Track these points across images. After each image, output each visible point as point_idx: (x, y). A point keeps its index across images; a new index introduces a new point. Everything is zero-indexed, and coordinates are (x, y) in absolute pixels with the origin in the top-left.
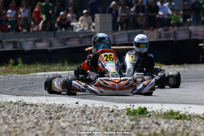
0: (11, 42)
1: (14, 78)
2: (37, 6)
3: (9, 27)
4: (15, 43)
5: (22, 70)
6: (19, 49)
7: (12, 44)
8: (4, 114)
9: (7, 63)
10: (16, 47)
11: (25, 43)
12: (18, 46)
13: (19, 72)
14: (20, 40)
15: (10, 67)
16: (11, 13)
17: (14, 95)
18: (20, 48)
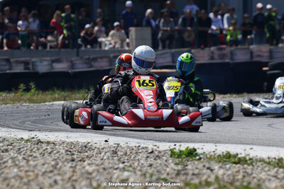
0: (21, 62)
1: (25, 108)
2: (55, 15)
3: (20, 42)
4: (26, 64)
5: (35, 98)
6: (32, 71)
7: (23, 65)
8: (12, 154)
9: (17, 89)
10: (29, 69)
11: (39, 64)
12: (30, 66)
13: (31, 101)
14: (33, 60)
15: (19, 94)
16: (22, 25)
17: (25, 129)
18: (33, 69)
